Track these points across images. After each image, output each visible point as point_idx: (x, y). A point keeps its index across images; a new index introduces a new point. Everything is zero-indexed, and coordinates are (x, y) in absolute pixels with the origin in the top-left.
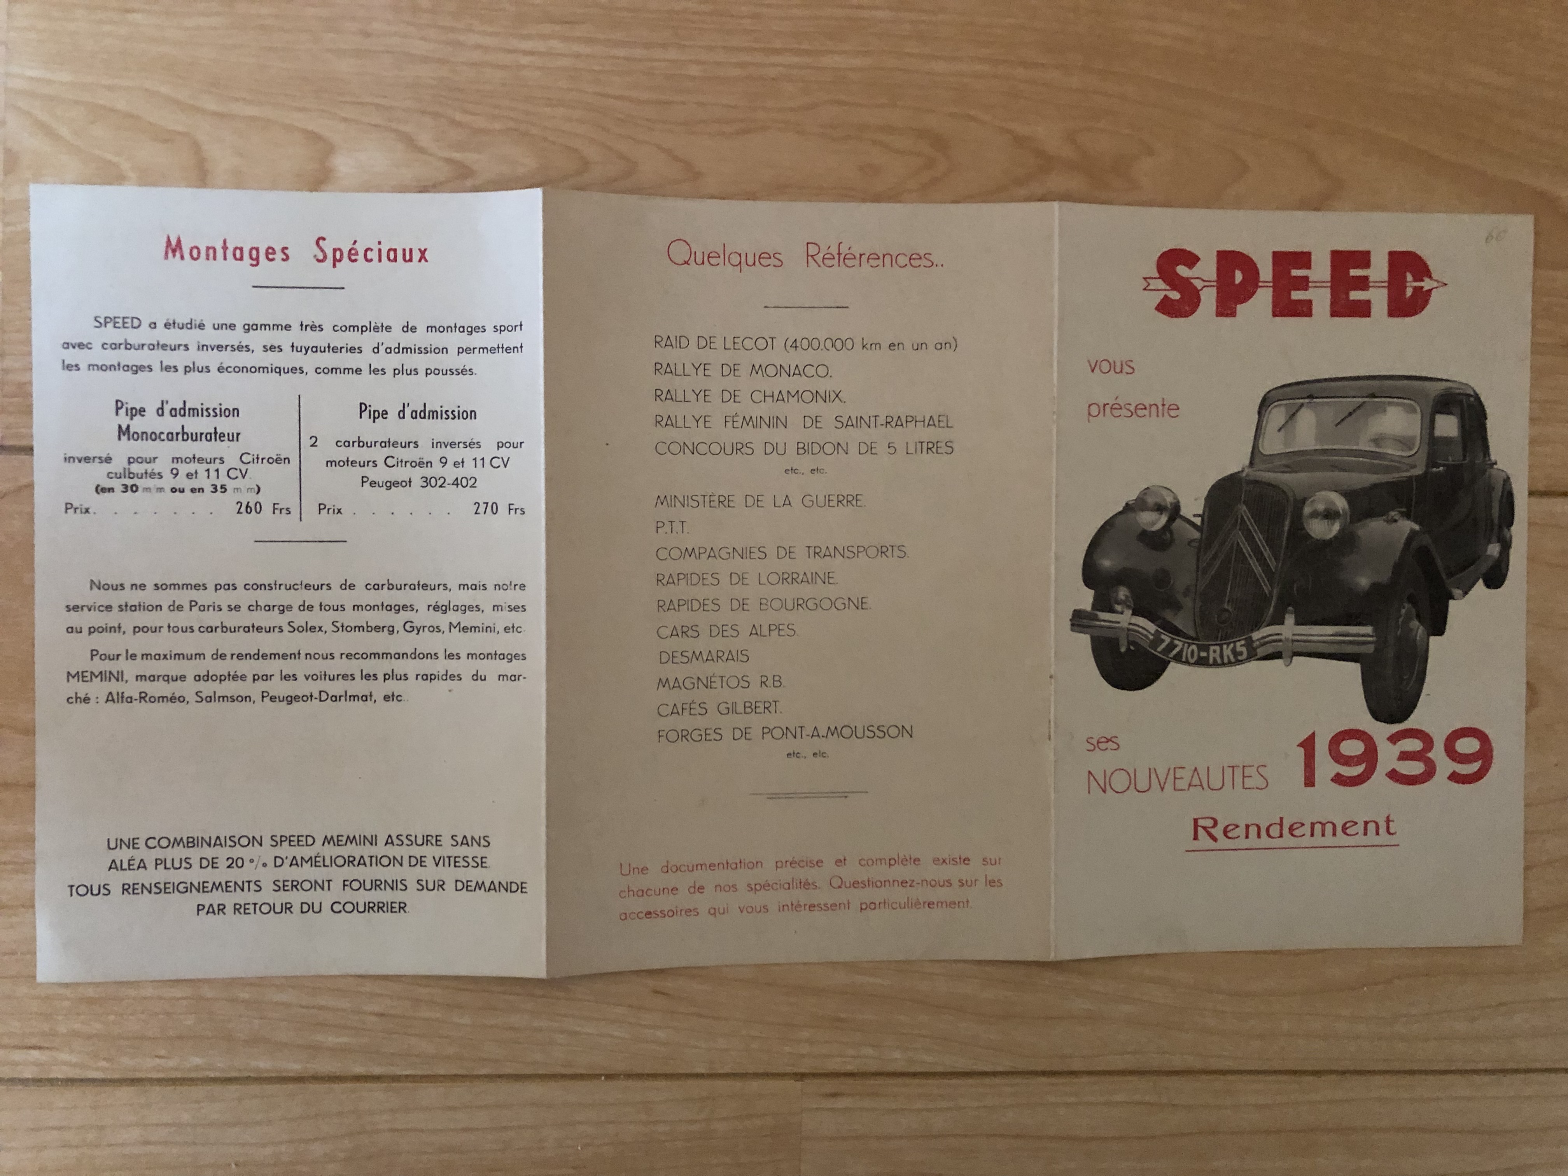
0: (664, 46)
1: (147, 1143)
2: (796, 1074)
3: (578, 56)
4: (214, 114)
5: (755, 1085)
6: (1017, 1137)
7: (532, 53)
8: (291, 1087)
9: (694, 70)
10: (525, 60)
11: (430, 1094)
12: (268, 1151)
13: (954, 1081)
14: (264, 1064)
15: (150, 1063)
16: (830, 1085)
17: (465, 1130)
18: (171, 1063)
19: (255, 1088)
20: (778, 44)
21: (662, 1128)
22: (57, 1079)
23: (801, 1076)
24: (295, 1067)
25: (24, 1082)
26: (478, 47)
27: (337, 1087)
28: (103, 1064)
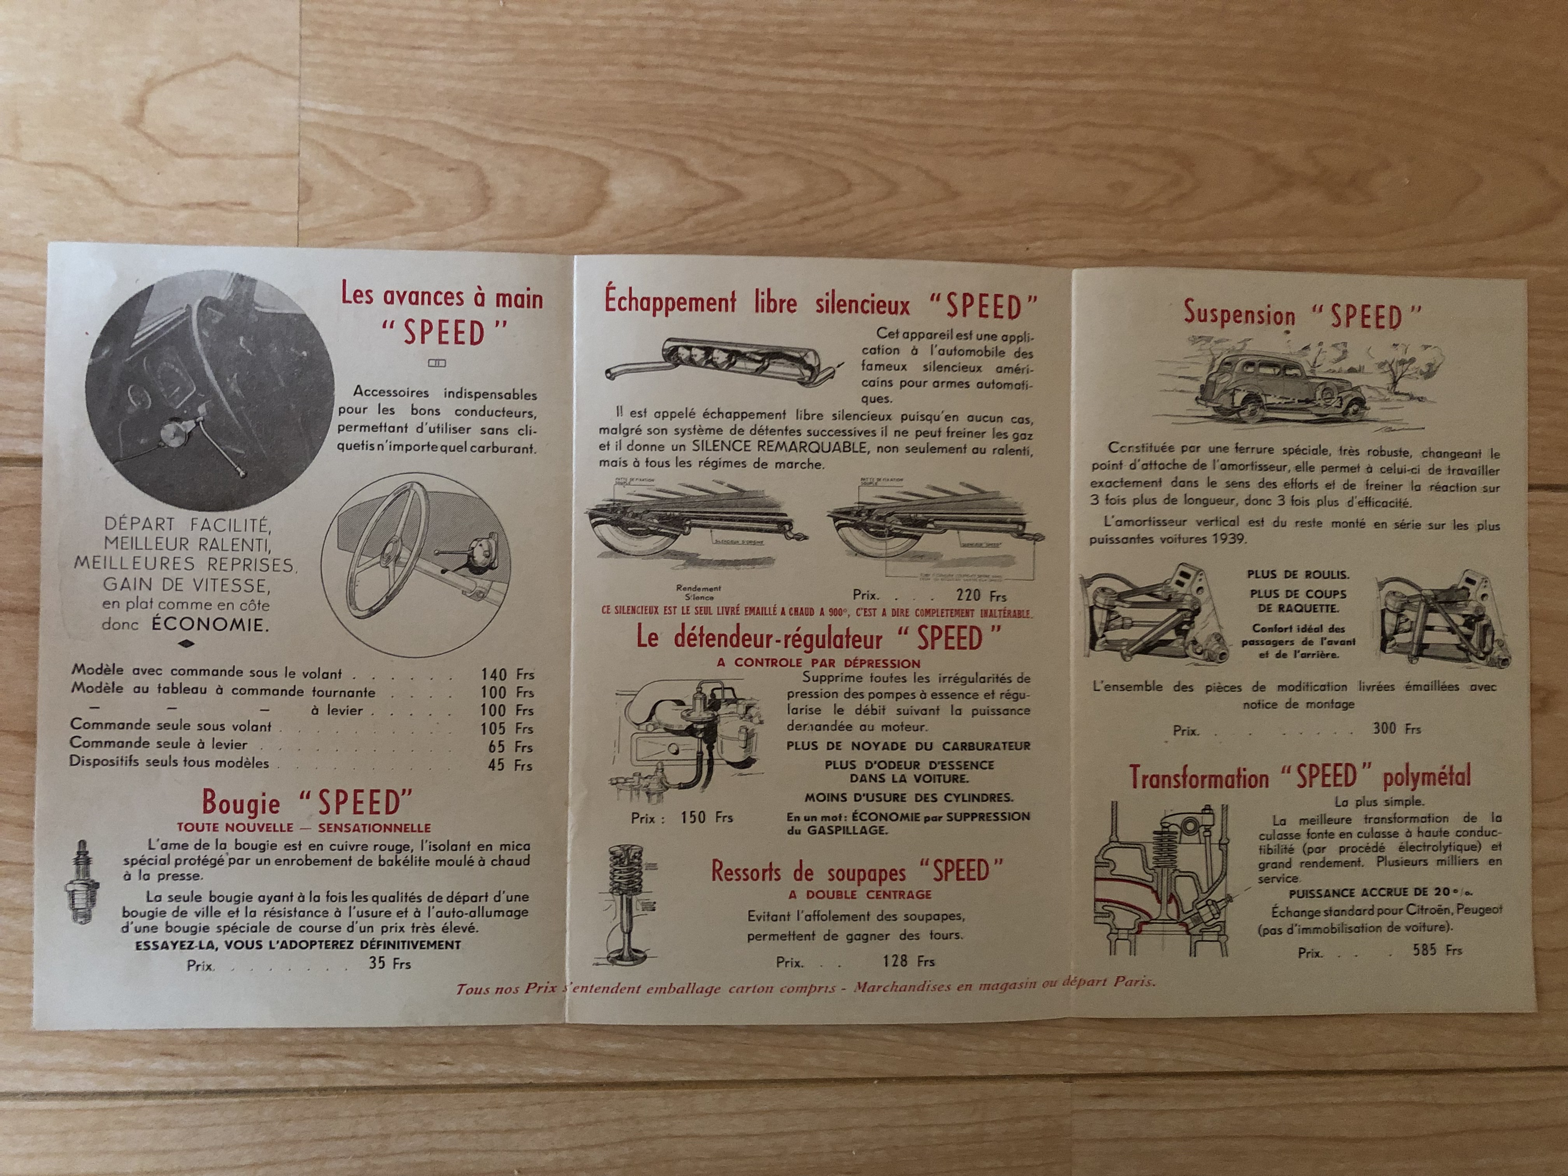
0: (921, 72)
1: (432, 1151)
2: (1064, 1076)
3: (841, 83)
4: (497, 144)
5: (1024, 1087)
6: (1284, 1138)
7: (794, 81)
8: (571, 1094)
9: (951, 95)
10: (791, 87)
11: (706, 1100)
12: (550, 1157)
13: (1221, 1081)
14: (544, 1071)
15: (435, 1070)
16: (1097, 1087)
17: (741, 1136)
18: (454, 1070)
19: (536, 1096)
20: (1029, 69)
21: (935, 1132)
22: (343, 1088)
23: (1070, 1078)
24: (574, 1073)
25: (310, 1091)
26: (743, 75)
27: (617, 1093)
28: (389, 1071)
